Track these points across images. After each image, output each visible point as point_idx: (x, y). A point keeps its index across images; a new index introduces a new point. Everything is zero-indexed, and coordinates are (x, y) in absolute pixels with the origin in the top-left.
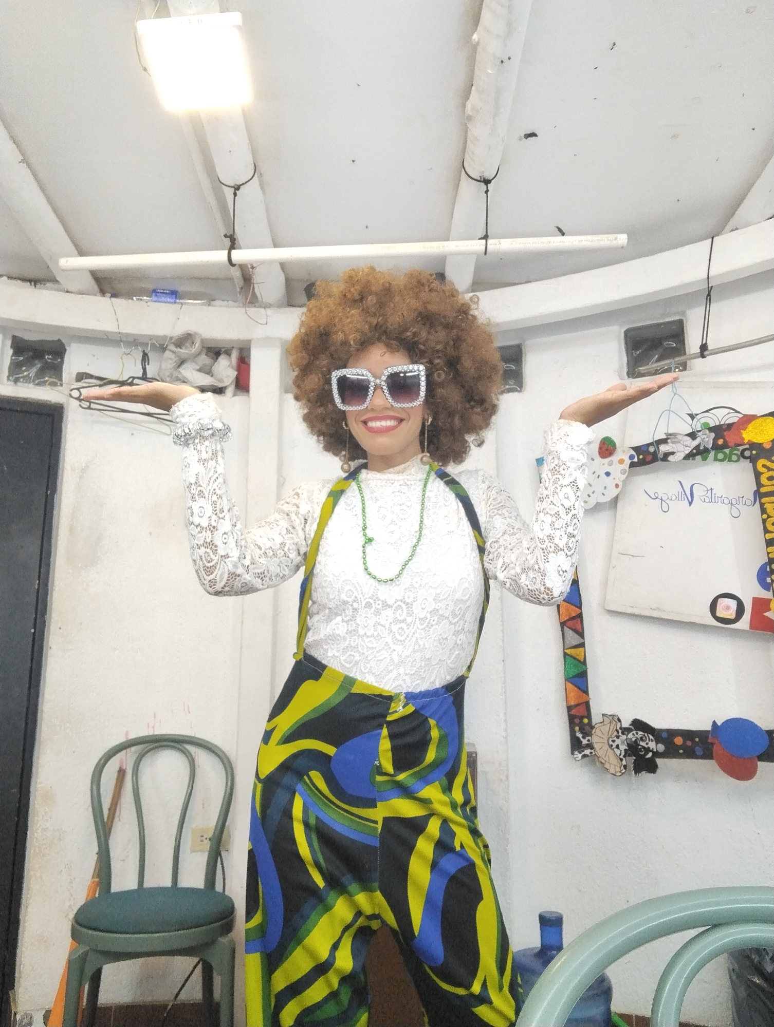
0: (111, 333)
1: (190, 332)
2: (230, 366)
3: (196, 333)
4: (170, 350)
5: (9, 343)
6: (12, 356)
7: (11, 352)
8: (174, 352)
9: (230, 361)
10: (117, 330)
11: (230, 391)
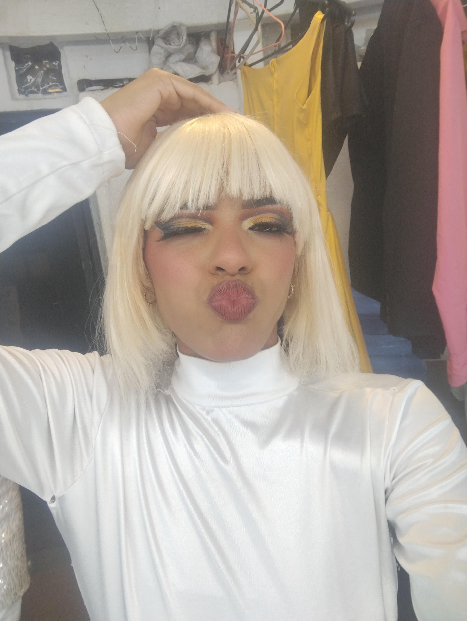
0: (100, 34)
1: (175, 25)
2: (213, 51)
3: (181, 25)
4: (159, 46)
5: (8, 54)
6: (15, 67)
7: (12, 64)
8: (162, 47)
9: (211, 45)
10: (104, 31)
11: (215, 79)
